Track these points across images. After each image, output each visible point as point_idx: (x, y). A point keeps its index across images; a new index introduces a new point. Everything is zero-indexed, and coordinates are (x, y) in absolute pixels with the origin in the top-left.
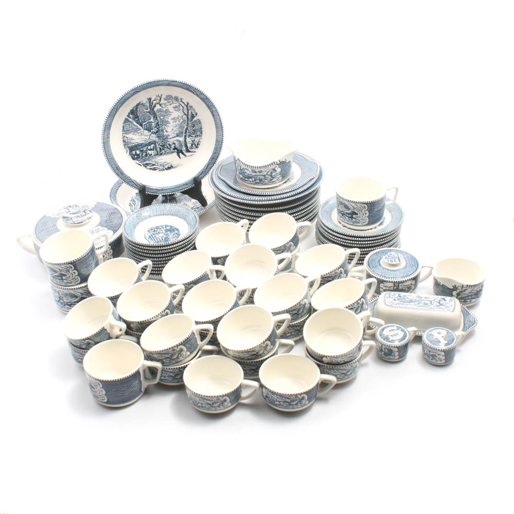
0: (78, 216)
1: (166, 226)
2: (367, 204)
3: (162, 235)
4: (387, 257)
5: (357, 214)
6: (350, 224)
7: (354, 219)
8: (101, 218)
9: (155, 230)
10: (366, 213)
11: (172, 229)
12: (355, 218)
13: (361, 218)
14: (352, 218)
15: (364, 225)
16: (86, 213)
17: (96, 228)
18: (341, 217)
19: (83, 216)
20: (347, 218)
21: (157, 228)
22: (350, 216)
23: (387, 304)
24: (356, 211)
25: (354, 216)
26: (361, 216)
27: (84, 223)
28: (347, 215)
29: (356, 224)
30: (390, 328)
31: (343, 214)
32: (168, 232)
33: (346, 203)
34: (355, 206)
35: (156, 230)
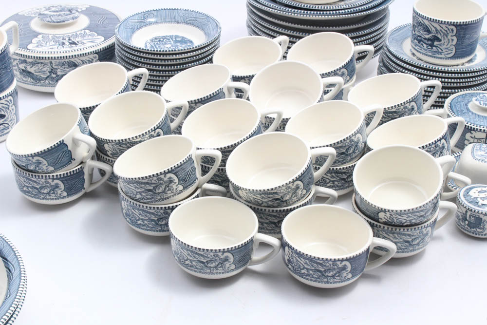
0: (59, 15)
1: (176, 37)
2: (456, 25)
3: (170, 46)
4: (479, 99)
5: (439, 40)
6: (429, 56)
7: (434, 48)
8: (91, 21)
9: (160, 40)
10: (453, 40)
11: (184, 41)
12: (436, 47)
13: (445, 47)
14: (432, 46)
15: (449, 58)
16: (71, 12)
17: (83, 32)
18: (416, 45)
19: (66, 15)
20: (425, 45)
21: (164, 37)
22: (430, 42)
23: (477, 157)
24: (439, 36)
25: (436, 43)
26: (446, 44)
27: (66, 22)
28: (426, 42)
29: (437, 56)
30: (479, 189)
31: (419, 41)
32: (178, 44)
33: (426, 22)
34: (439, 28)
35: (162, 40)
